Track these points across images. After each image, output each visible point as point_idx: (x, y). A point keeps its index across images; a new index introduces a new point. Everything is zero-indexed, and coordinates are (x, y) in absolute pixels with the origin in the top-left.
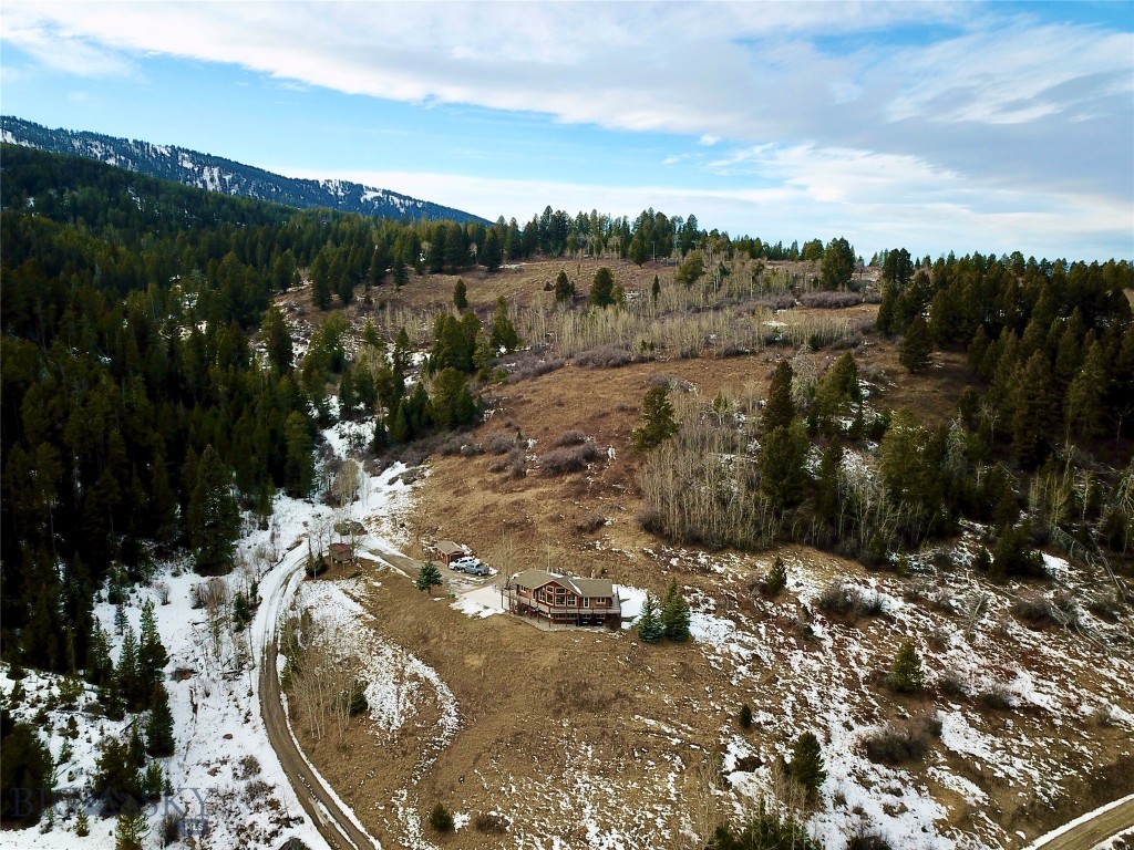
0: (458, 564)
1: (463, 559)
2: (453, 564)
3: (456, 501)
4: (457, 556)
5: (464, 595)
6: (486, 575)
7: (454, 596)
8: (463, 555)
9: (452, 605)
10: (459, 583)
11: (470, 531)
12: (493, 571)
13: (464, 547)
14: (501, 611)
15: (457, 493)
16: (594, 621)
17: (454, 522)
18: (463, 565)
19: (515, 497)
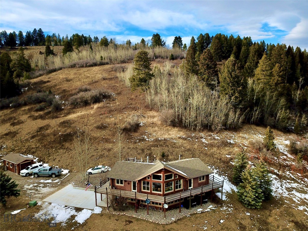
0: (29, 171)
1: (34, 165)
2: (24, 171)
3: (13, 129)
4: (26, 165)
5: (47, 199)
6: (59, 176)
7: (35, 204)
8: (32, 162)
9: (37, 215)
10: (35, 189)
11: (33, 144)
12: (65, 172)
13: (30, 156)
14: (98, 210)
15: (13, 124)
16: (199, 200)
17: (16, 141)
18: (36, 170)
19: (61, 120)
